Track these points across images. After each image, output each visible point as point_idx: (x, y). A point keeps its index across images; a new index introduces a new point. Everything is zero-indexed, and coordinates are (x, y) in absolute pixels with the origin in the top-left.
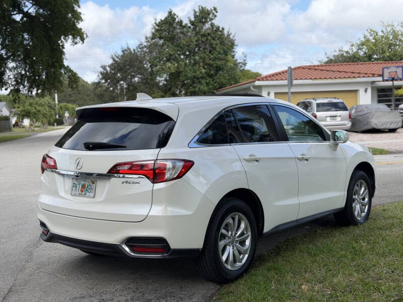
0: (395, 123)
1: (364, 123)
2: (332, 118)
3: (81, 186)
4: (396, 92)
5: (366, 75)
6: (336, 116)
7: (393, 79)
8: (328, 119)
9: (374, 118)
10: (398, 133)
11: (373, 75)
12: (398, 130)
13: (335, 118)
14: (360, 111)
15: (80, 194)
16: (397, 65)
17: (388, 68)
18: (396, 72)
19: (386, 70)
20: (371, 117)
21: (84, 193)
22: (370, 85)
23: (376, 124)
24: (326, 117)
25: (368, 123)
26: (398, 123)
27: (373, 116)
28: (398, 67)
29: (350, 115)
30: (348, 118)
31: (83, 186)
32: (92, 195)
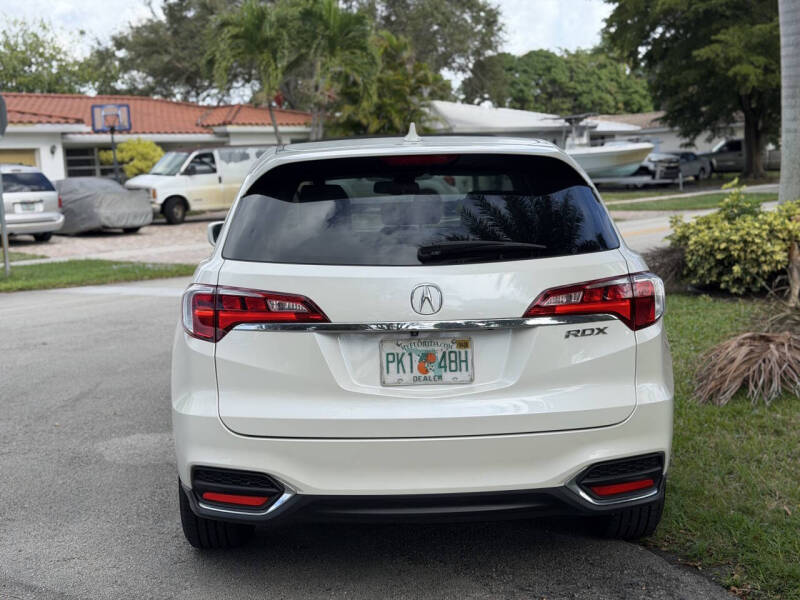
0: (142, 216)
1: (84, 216)
2: (24, 206)
3: (416, 359)
4: (104, 155)
5: (49, 118)
6: (33, 203)
7: (112, 130)
8: (18, 208)
9: (104, 205)
10: (140, 234)
11: (66, 120)
12: (142, 230)
13: (31, 206)
14: (71, 192)
15: (416, 379)
16: (119, 102)
17: (101, 106)
18: (117, 116)
19: (97, 110)
20: (97, 205)
21: (431, 374)
22: (59, 139)
23: (108, 218)
24: (14, 204)
25: (92, 217)
26: (147, 216)
27: (101, 202)
28: (121, 106)
29: (60, 201)
30: (56, 205)
31: (427, 358)
32: (463, 375)
